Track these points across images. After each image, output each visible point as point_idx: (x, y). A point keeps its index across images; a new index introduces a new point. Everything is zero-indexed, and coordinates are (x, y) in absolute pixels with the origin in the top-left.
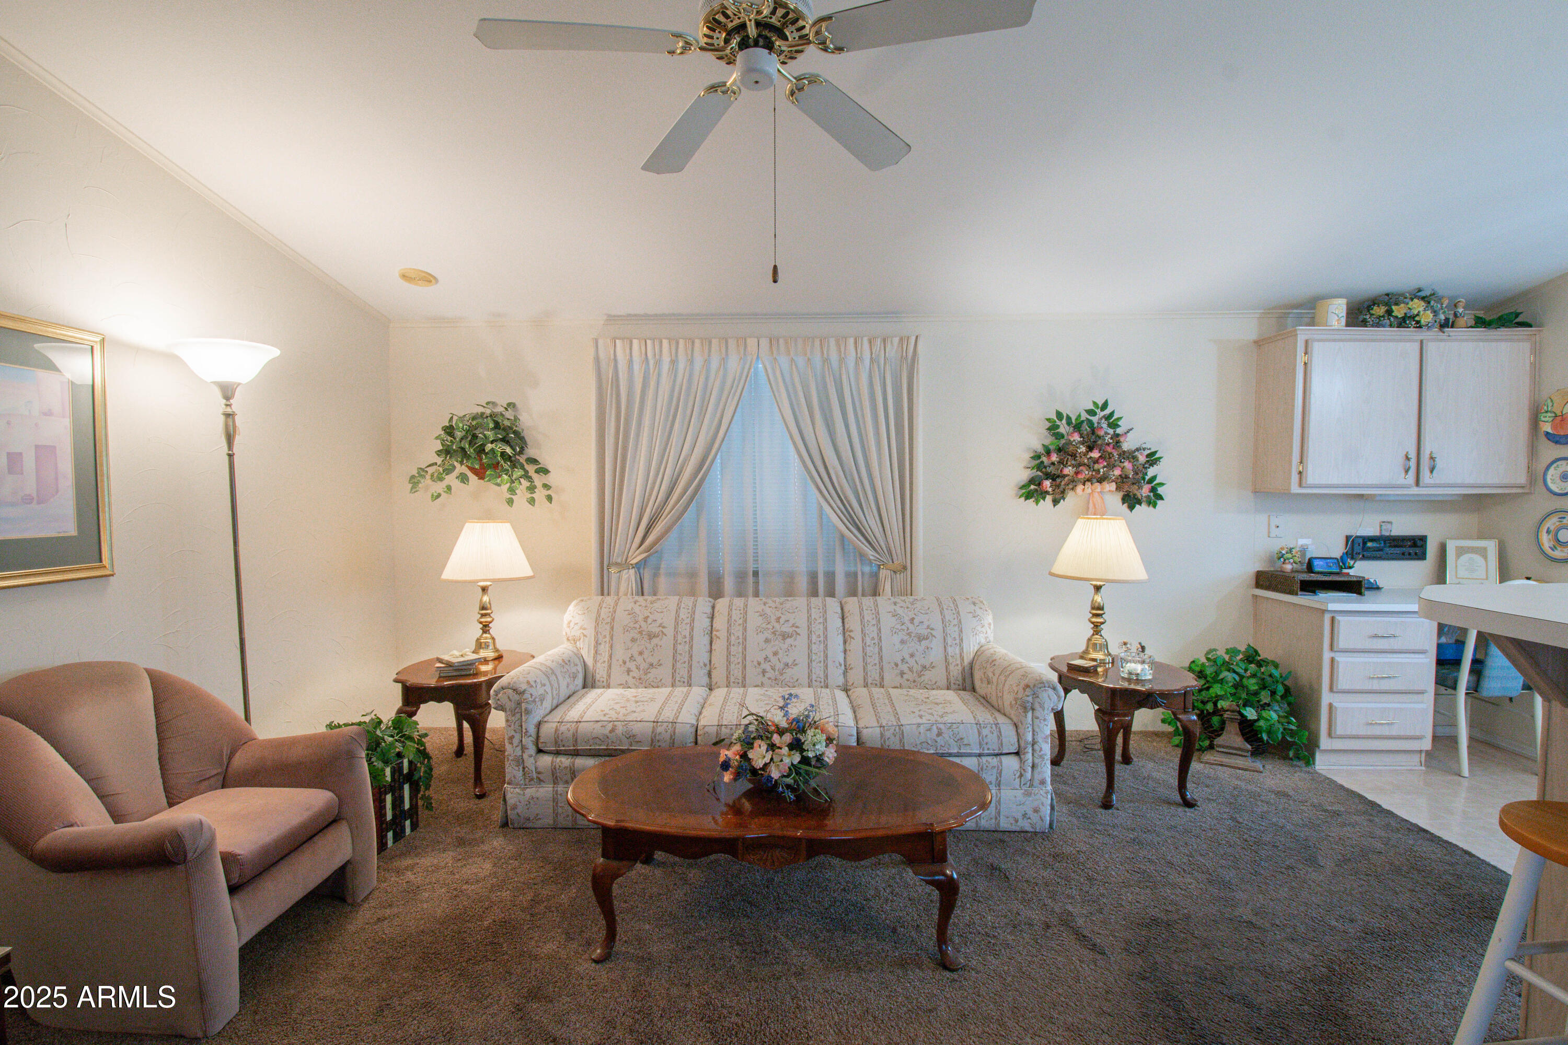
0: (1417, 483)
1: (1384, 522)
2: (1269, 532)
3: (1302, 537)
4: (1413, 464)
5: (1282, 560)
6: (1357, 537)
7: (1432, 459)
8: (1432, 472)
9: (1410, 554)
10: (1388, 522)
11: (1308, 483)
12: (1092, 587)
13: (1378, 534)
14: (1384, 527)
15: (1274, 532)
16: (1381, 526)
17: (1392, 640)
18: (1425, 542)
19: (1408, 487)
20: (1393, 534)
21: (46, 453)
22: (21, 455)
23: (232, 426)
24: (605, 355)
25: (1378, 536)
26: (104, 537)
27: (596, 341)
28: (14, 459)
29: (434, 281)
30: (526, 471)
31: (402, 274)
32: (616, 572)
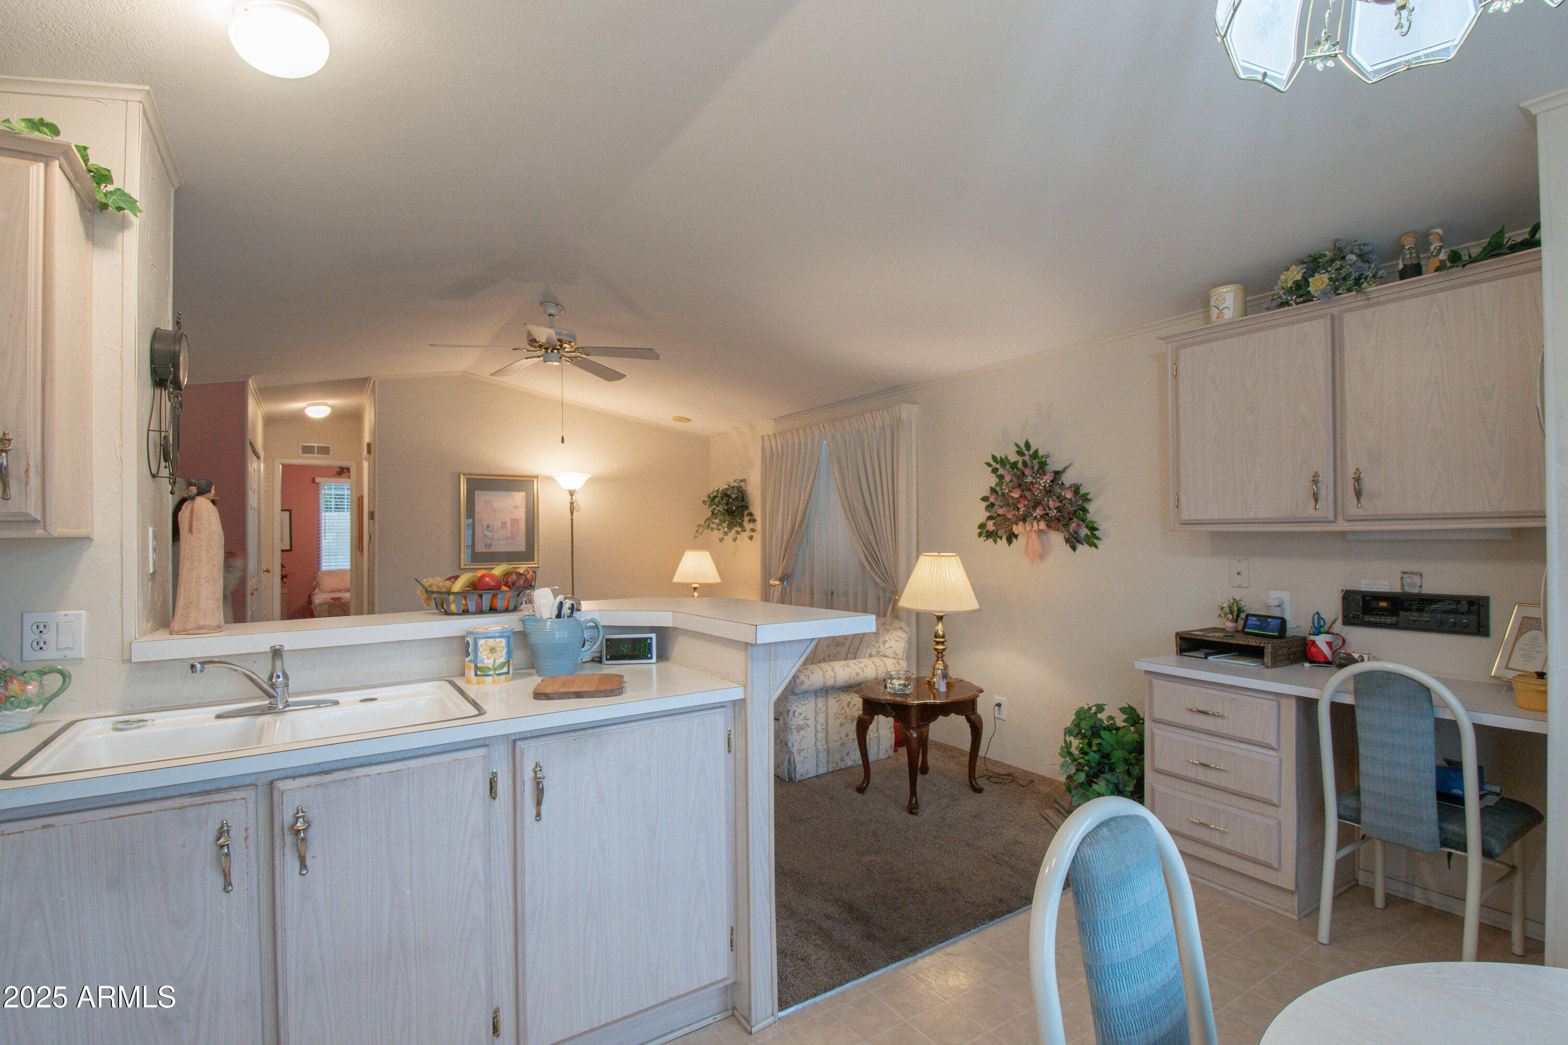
0: (1341, 515)
1: (1405, 573)
2: (1230, 581)
3: (1275, 589)
7: (1357, 479)
8: (1358, 497)
9: (1452, 624)
10: (1414, 573)
12: (935, 617)
13: (1397, 589)
14: (1407, 581)
15: (1236, 579)
16: (1403, 578)
17: (1219, 720)
18: (1485, 606)
20: (1427, 590)
21: (515, 521)
22: (506, 522)
23: (574, 507)
24: (767, 445)
25: (1397, 593)
26: (536, 552)
27: (763, 437)
28: (504, 524)
29: (688, 420)
30: (743, 521)
31: (674, 419)
32: (772, 586)
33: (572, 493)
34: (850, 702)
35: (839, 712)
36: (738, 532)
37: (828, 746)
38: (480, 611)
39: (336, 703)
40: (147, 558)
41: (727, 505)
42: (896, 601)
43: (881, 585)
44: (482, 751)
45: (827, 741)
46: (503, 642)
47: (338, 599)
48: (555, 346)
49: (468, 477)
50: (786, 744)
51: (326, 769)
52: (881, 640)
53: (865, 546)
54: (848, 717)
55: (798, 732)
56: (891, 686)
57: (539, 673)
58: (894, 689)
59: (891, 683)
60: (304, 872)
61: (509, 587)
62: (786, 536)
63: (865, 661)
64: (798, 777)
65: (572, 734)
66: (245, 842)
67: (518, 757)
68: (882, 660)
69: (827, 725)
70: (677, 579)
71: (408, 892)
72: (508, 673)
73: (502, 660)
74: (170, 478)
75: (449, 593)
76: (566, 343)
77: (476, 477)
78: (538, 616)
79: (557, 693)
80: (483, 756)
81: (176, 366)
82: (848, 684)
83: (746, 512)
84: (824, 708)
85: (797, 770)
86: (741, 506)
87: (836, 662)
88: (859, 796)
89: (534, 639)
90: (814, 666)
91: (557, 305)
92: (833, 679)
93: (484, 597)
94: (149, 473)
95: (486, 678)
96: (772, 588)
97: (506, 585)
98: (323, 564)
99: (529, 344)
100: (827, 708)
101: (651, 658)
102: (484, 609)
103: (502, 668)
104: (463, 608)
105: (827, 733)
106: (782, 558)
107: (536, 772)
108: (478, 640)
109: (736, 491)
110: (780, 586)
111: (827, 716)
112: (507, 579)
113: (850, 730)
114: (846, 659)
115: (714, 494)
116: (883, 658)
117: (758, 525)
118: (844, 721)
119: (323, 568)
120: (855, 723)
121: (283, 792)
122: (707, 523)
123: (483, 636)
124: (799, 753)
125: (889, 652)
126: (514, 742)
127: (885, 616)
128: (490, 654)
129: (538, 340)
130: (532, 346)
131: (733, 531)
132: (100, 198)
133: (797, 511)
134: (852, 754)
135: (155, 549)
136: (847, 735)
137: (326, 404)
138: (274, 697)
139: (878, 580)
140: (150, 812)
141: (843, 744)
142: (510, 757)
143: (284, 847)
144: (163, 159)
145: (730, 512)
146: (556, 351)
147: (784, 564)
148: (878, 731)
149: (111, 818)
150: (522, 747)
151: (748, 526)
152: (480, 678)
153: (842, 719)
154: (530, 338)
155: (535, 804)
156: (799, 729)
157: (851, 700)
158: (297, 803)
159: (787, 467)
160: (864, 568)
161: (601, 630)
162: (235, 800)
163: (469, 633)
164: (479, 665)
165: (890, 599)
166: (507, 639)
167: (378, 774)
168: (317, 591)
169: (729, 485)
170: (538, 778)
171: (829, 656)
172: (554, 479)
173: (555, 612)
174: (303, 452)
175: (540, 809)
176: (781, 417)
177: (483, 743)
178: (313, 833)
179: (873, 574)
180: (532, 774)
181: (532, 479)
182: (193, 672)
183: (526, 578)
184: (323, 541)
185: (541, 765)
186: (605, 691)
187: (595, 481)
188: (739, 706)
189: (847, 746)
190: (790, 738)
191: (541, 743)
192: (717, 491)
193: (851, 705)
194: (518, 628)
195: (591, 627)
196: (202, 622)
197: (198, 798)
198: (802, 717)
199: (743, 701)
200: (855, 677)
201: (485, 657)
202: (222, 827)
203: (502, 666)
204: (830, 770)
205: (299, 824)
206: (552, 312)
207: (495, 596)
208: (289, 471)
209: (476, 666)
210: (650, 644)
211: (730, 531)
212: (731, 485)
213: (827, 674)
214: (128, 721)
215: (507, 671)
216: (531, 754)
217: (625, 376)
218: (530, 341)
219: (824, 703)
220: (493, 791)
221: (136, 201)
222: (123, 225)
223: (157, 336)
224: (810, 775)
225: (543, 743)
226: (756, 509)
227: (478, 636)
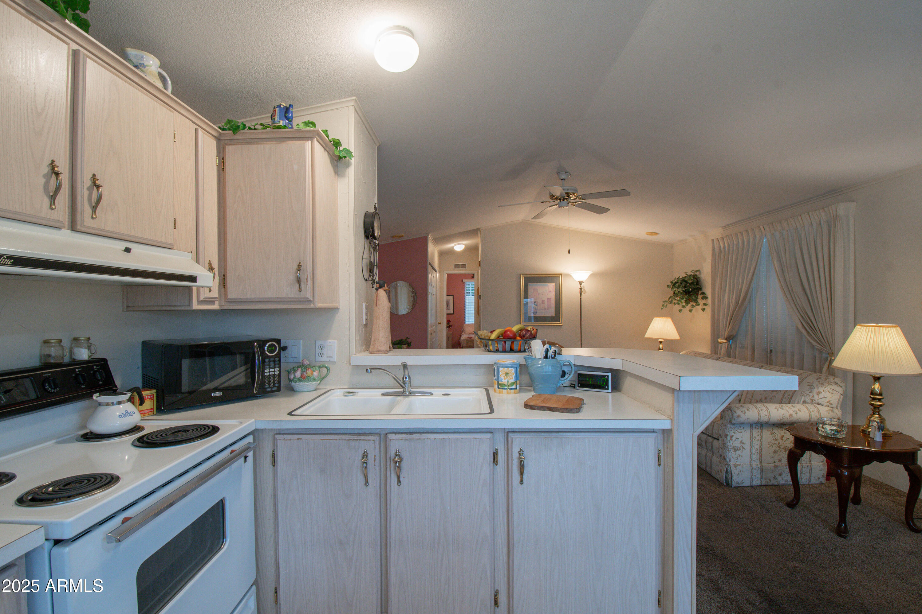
12: (872, 377)
21: (549, 299)
22: (544, 300)
23: (582, 291)
24: (716, 246)
26: (560, 317)
27: (713, 240)
28: (543, 301)
29: (657, 234)
30: (697, 298)
31: (647, 234)
32: (720, 343)
33: (581, 283)
34: (783, 436)
35: (773, 442)
36: (693, 306)
37: (762, 466)
38: (504, 351)
39: (432, 394)
40: (362, 318)
41: (685, 288)
42: (831, 361)
43: (817, 347)
44: (489, 436)
45: (761, 462)
46: (513, 370)
47: (471, 338)
48: (564, 197)
49: (525, 276)
50: (725, 459)
51: (411, 431)
52: (815, 390)
53: (802, 316)
54: (781, 447)
55: (735, 451)
56: (823, 430)
57: (534, 390)
58: (826, 433)
59: (823, 428)
60: (399, 484)
61: (521, 338)
62: (731, 309)
63: (798, 406)
64: (734, 484)
65: (543, 434)
66: (374, 463)
67: (510, 442)
68: (815, 407)
69: (761, 450)
70: (647, 335)
71: (449, 508)
72: (516, 388)
73: (512, 381)
74: (371, 281)
75: (489, 340)
76: (571, 195)
77: (529, 276)
78: (534, 357)
79: (537, 406)
80: (489, 439)
81: (373, 228)
82: (782, 422)
83: (700, 293)
84: (759, 437)
85: (733, 478)
86: (696, 288)
87: (771, 404)
88: (789, 510)
89: (532, 370)
90: (750, 406)
91: (566, 173)
92: (767, 417)
93: (507, 343)
94: (363, 279)
95: (503, 390)
96: (720, 345)
97: (520, 336)
98: (466, 321)
99: (551, 198)
100: (762, 437)
101: (608, 389)
102: (507, 350)
103: (512, 385)
104: (496, 348)
105: (761, 456)
106: (728, 324)
107: (520, 454)
108: (499, 368)
109: (692, 278)
110: (727, 344)
111: (761, 444)
112: (520, 333)
113: (783, 457)
114: (781, 403)
115: (676, 281)
116: (817, 405)
117: (709, 301)
118: (777, 449)
119: (466, 322)
120: (787, 452)
121: (390, 440)
122: (671, 299)
123: (501, 366)
124: (736, 467)
125: (824, 401)
126: (508, 432)
127: (821, 372)
128: (506, 377)
129: (554, 195)
130: (552, 199)
131: (689, 305)
132: (337, 153)
133: (741, 292)
134: (784, 475)
135: (366, 313)
136: (780, 461)
137: (462, 244)
138: (405, 388)
139: (814, 343)
140: (337, 440)
141: (776, 467)
142: (506, 442)
143: (391, 469)
144: (369, 132)
145: (687, 293)
146: (566, 200)
147: (729, 328)
148: (810, 461)
149: (322, 440)
150: (512, 437)
151: (701, 302)
152: (500, 389)
153: (775, 448)
154: (551, 195)
155: (520, 474)
156: (736, 449)
157: (784, 434)
158: (397, 447)
159: (732, 260)
160: (801, 333)
161: (573, 367)
162: (370, 440)
163: (495, 363)
164: (500, 382)
165: (826, 359)
166: (515, 368)
167: (434, 439)
168: (463, 333)
169: (687, 275)
170: (521, 458)
171: (766, 398)
172: (571, 276)
173: (544, 355)
174: (455, 267)
175: (523, 477)
176: (728, 225)
177: (490, 431)
178: (404, 464)
179: (809, 338)
180: (518, 455)
181: (558, 276)
182: (367, 373)
183: (531, 333)
184: (466, 310)
185: (523, 450)
186: (567, 409)
187: (594, 275)
188: (667, 434)
189: (779, 468)
190: (728, 455)
191: (523, 437)
192: (677, 279)
193: (785, 439)
194: (523, 362)
195: (567, 365)
196: (379, 348)
197: (356, 437)
198: (739, 441)
199: (671, 430)
200: (788, 417)
201: (503, 378)
202: (365, 453)
203: (512, 384)
204: (764, 483)
205: (396, 459)
206: (563, 177)
207: (513, 343)
208: (450, 277)
209: (498, 382)
210: (607, 380)
211: (687, 305)
212: (689, 274)
213: (761, 412)
214: (349, 392)
215: (515, 387)
216: (518, 442)
217: (610, 209)
218: (551, 196)
219: (759, 433)
220: (495, 460)
221: (352, 152)
222: (348, 165)
223: (366, 215)
224: (744, 485)
225: (525, 437)
226: (708, 290)
227: (499, 365)
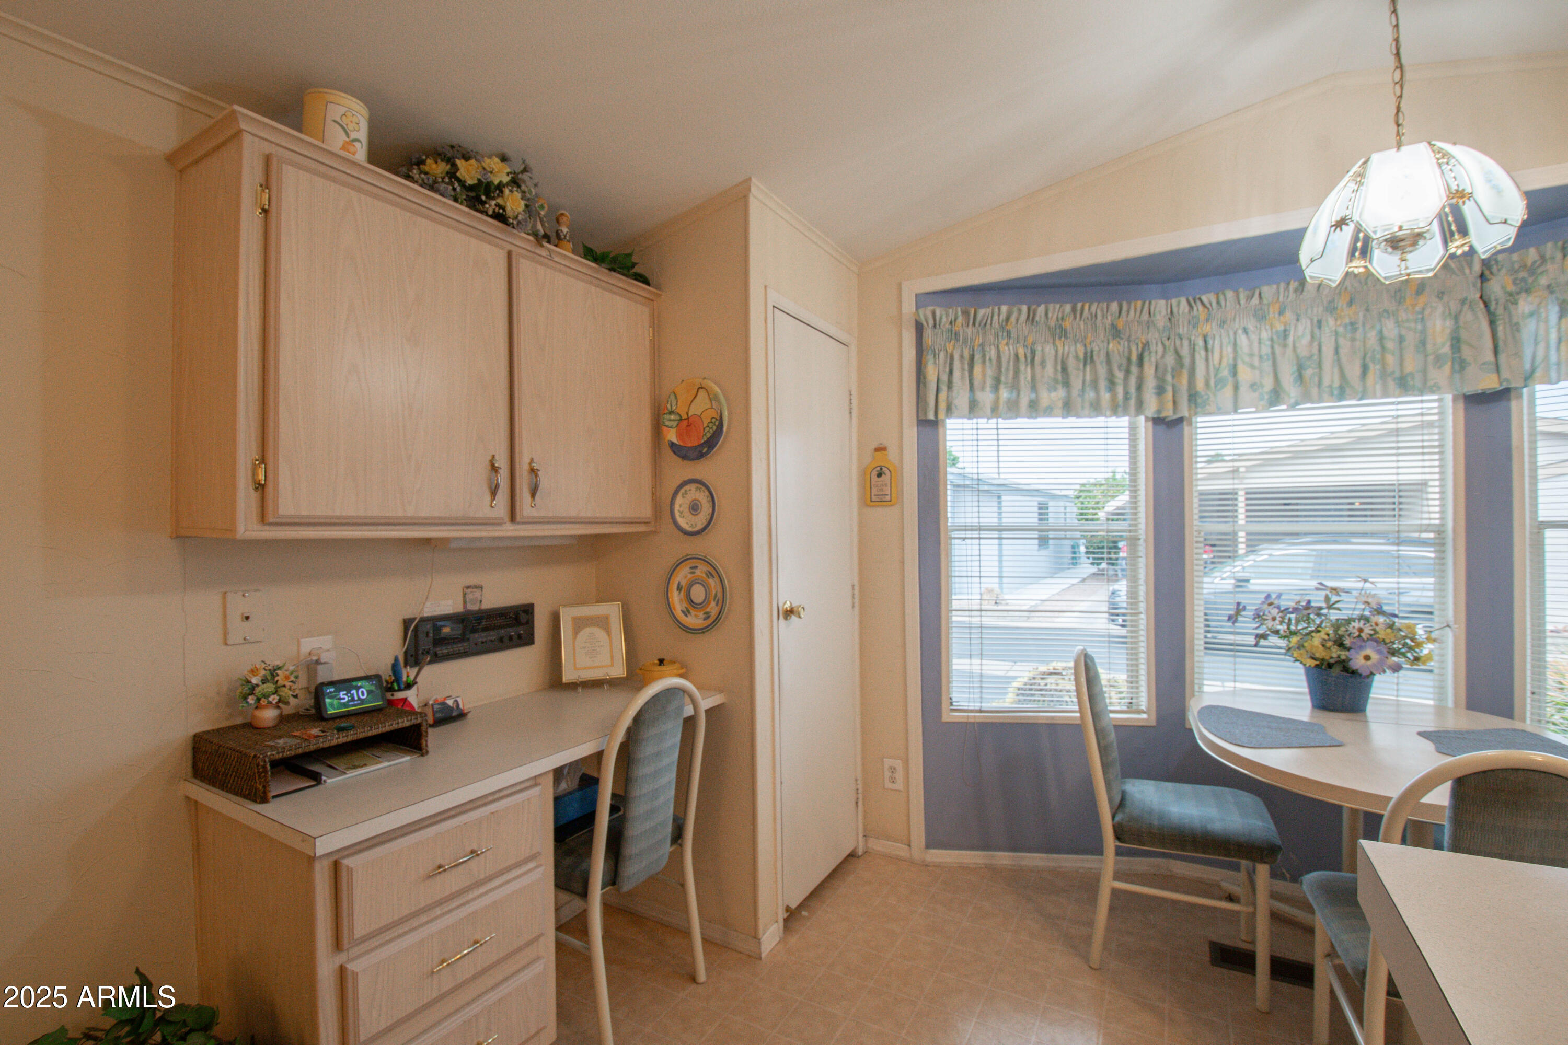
0: (513, 518)
1: (468, 587)
2: (226, 634)
3: (310, 634)
4: (503, 478)
5: (251, 700)
6: (424, 620)
7: (533, 471)
8: (533, 494)
9: (511, 638)
10: (476, 587)
11: (281, 511)
13: (460, 609)
14: (470, 596)
15: (238, 630)
16: (465, 595)
18: (532, 614)
19: (497, 523)
20: (486, 605)
25: (459, 613)
